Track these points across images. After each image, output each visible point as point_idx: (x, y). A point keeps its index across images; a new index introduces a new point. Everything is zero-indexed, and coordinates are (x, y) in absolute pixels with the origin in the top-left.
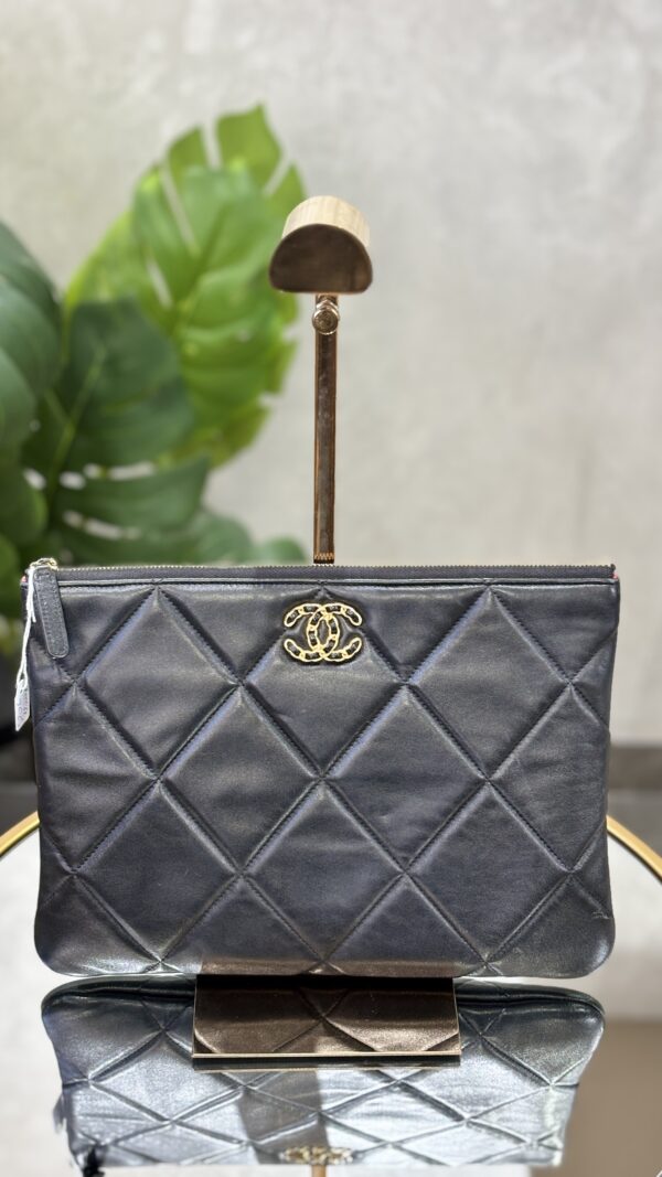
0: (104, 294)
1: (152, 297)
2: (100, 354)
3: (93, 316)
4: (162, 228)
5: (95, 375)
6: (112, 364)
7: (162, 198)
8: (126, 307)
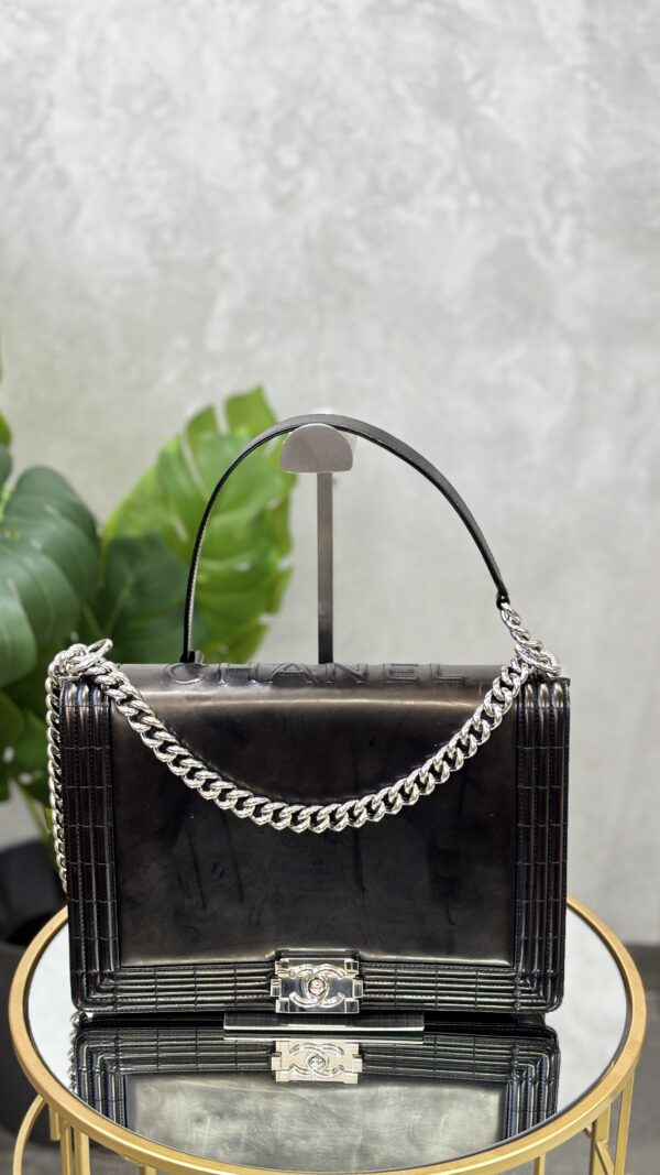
0: (133, 532)
1: (172, 533)
2: (130, 579)
3: (125, 548)
4: (182, 479)
5: (125, 595)
6: (139, 587)
7: (180, 456)
8: (152, 541)
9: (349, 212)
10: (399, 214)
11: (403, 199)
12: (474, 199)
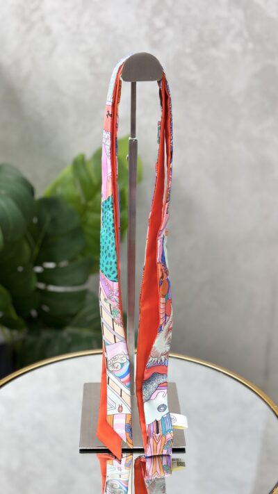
1: (77, 200)
2: (48, 218)
5: (47, 225)
6: (54, 222)
9: (188, 50)
10: (213, 52)
11: (215, 44)
12: (250, 45)
